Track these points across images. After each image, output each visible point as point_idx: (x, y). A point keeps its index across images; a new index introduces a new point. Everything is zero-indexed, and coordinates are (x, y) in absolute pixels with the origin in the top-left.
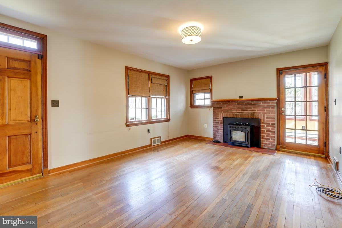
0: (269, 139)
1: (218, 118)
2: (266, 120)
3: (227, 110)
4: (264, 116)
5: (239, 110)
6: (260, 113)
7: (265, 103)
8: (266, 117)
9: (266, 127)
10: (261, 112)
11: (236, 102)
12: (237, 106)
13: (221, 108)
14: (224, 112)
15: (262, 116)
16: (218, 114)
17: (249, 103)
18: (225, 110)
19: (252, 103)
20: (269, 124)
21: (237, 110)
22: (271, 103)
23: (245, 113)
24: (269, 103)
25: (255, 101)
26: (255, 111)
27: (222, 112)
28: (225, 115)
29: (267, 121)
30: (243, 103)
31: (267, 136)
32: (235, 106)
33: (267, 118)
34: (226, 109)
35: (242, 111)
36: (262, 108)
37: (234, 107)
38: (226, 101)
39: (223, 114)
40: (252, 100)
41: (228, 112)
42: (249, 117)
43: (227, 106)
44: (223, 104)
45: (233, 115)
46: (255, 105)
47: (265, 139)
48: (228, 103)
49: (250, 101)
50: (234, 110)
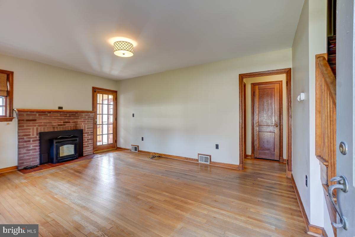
0: (89, 146)
1: (30, 135)
2: (86, 129)
3: (44, 123)
4: (85, 126)
5: (61, 123)
6: (81, 124)
7: (87, 115)
8: (86, 127)
9: (86, 136)
10: (83, 123)
11: (59, 113)
12: (59, 118)
13: (35, 120)
14: (39, 126)
15: (84, 126)
16: (30, 129)
17: (73, 114)
18: (41, 123)
19: (75, 115)
20: (89, 133)
21: (58, 122)
22: (91, 115)
23: (67, 125)
24: (90, 115)
25: (79, 113)
26: (78, 122)
27: (35, 126)
28: (42, 129)
29: (87, 131)
30: (67, 114)
31: (87, 144)
32: (57, 118)
33: (88, 128)
34: (43, 121)
35: (64, 123)
36: (83, 120)
37: (55, 119)
38: (45, 112)
39: (37, 129)
40: (77, 112)
41: (46, 125)
42: (72, 129)
43: (45, 118)
44: (39, 115)
45: (54, 128)
46: (78, 116)
47: (86, 147)
48: (47, 115)
49: (75, 113)
50: (55, 123)
